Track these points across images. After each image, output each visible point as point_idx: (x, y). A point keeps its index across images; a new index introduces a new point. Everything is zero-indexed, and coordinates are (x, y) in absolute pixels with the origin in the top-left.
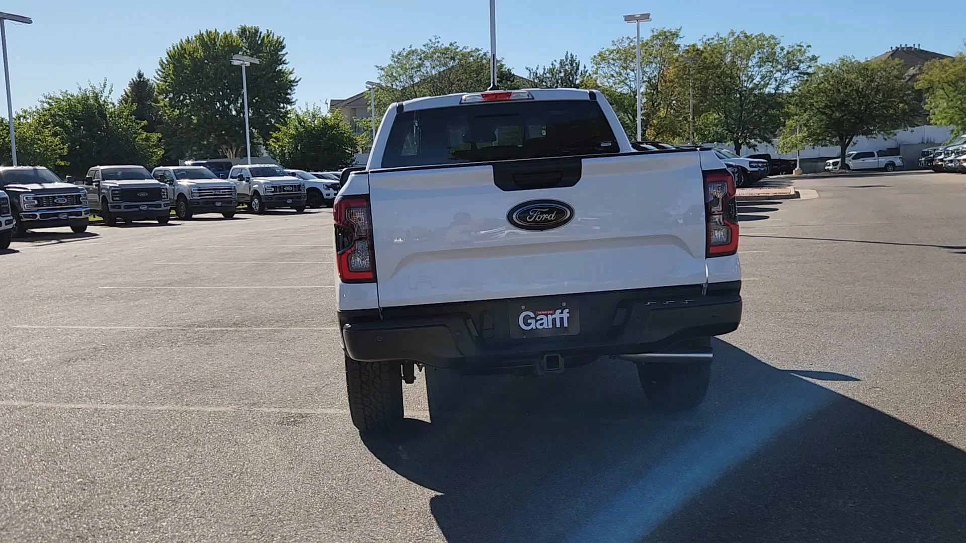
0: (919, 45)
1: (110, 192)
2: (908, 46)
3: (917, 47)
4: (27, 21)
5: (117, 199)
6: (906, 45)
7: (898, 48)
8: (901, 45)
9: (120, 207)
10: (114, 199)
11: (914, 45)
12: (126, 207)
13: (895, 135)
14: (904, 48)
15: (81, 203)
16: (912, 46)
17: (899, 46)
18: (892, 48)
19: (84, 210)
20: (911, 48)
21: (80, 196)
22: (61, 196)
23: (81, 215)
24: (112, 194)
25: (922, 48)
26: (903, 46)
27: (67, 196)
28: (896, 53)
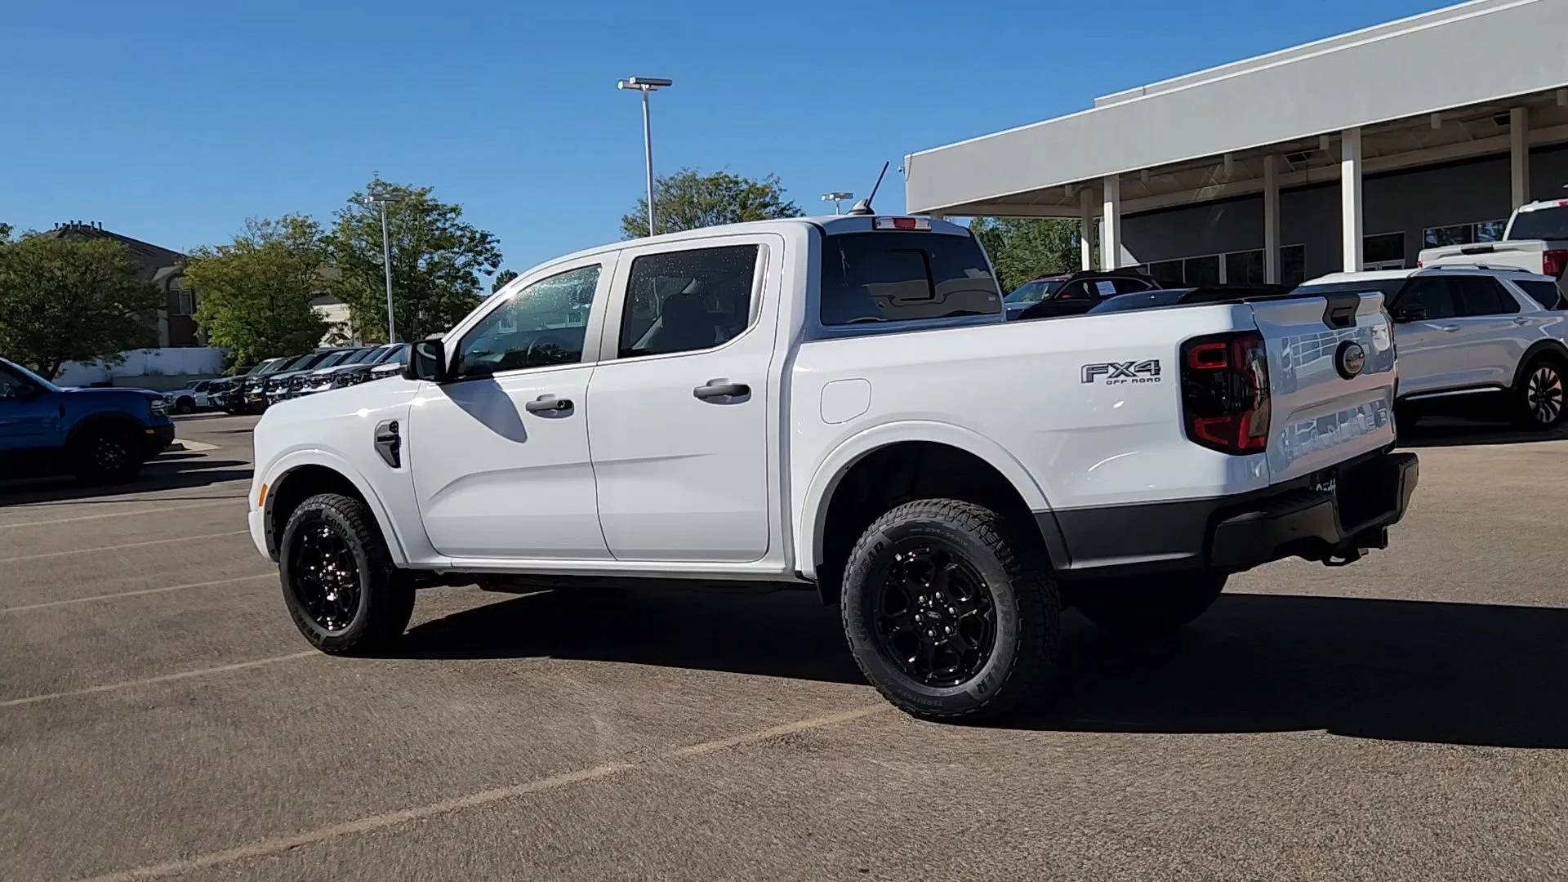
0: (100, 224)
2: (83, 224)
3: (97, 226)
6: (80, 222)
7: (68, 226)
8: (72, 222)
11: (93, 223)
13: (123, 360)
14: (77, 226)
16: (90, 224)
17: (68, 223)
18: (57, 225)
20: (86, 226)
25: (104, 229)
26: (76, 223)
28: (67, 231)
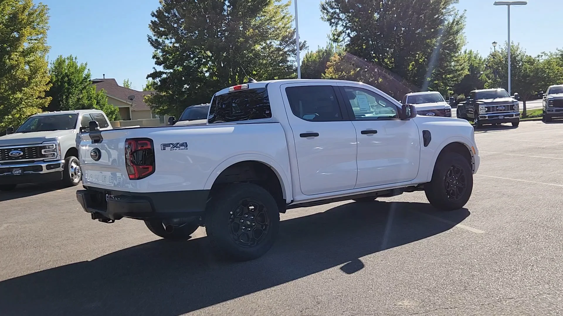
1: (548, 101)
4: (525, 3)
5: (552, 106)
9: (552, 111)
10: (550, 106)
12: (556, 111)
15: (514, 110)
19: (515, 113)
21: (514, 105)
22: (501, 106)
23: (513, 116)
24: (549, 103)
27: (505, 106)
